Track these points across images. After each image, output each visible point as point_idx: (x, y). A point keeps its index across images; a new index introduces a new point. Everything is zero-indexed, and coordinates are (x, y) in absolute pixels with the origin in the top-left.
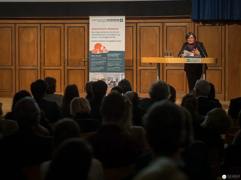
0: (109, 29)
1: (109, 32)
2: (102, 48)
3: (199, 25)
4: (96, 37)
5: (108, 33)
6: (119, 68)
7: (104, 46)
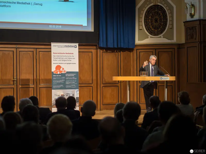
0: (66, 53)
2: (61, 70)
4: (57, 60)
5: (66, 57)
6: (75, 86)
7: (63, 68)
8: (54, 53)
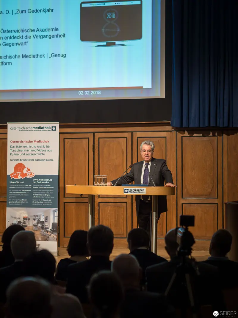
0: (35, 142)
1: (35, 147)
2: (25, 171)
3: (183, 135)
4: (17, 154)
5: (34, 149)
7: (27, 168)
8: (12, 142)
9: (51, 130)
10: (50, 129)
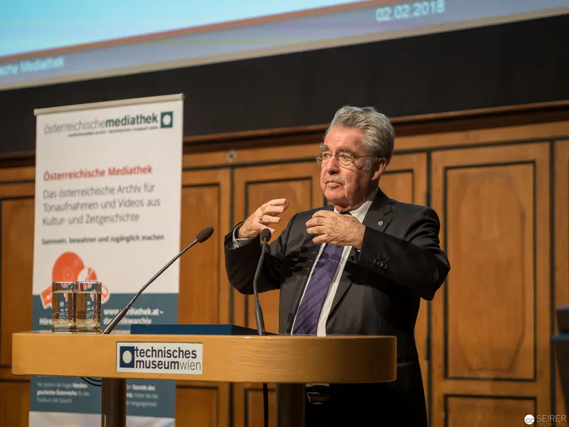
0: (113, 172)
1: (112, 191)
4: (62, 220)
5: (110, 198)
6: (151, 392)
7: (89, 270)
8: (49, 177)
9: (159, 124)
10: (155, 124)
